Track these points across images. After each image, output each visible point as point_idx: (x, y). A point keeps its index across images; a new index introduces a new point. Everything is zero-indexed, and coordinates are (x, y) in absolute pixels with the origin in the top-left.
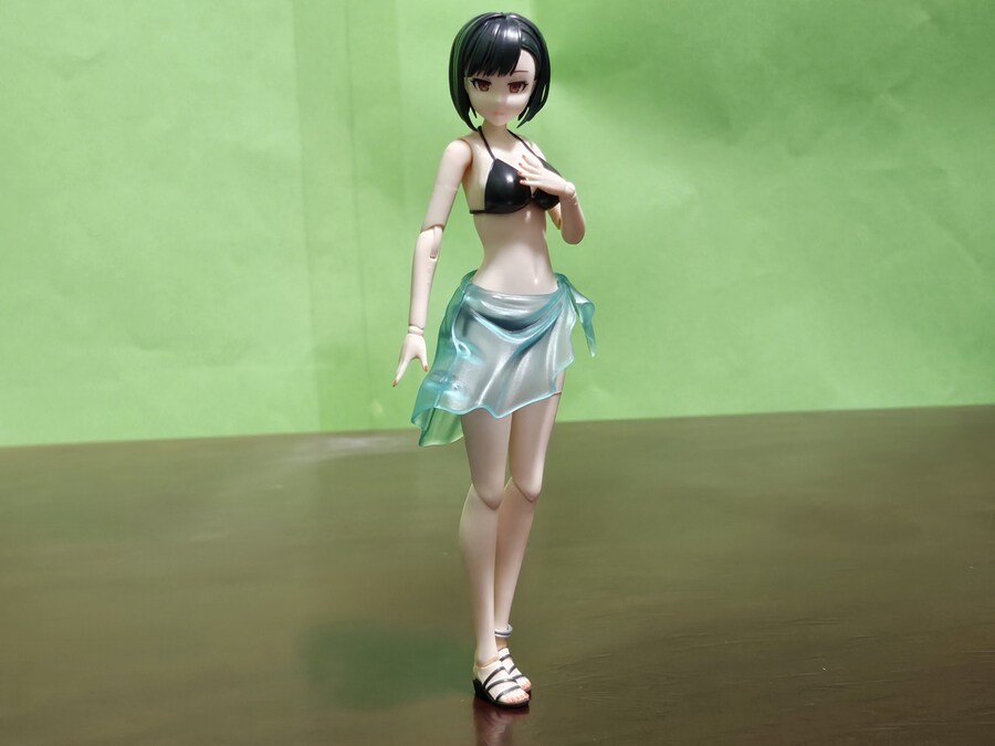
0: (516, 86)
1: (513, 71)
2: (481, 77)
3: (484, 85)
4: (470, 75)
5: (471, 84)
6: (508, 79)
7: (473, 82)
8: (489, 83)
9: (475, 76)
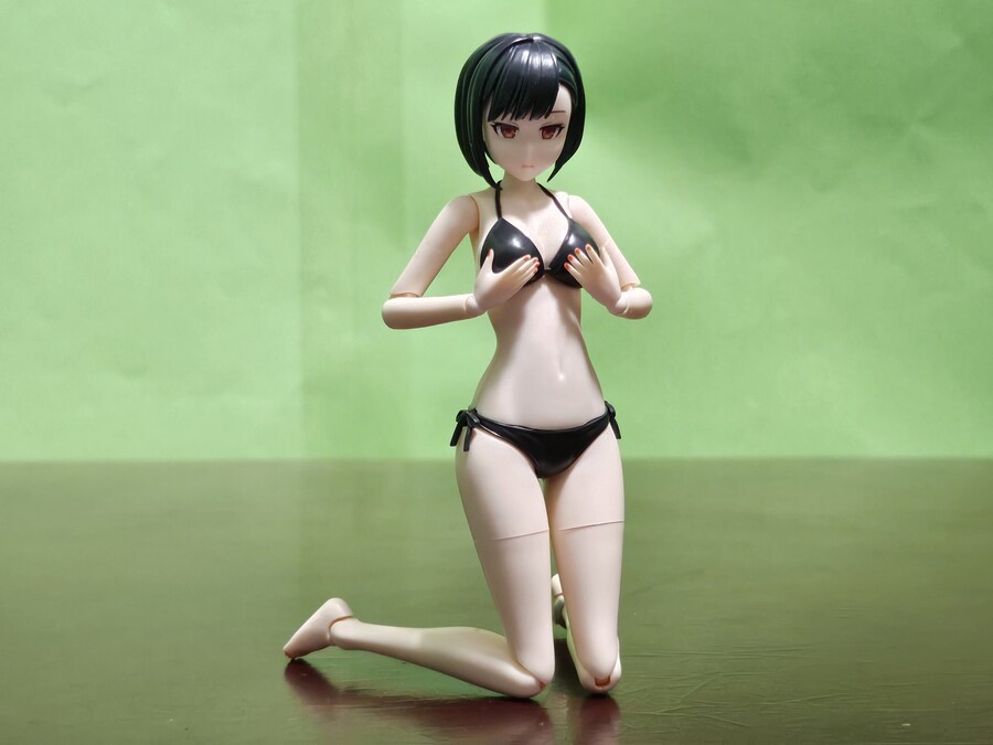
0: (548, 131)
1: (550, 111)
2: (507, 120)
3: (509, 131)
4: (489, 120)
5: (491, 130)
6: (542, 122)
7: (495, 127)
8: (515, 129)
9: (499, 120)
